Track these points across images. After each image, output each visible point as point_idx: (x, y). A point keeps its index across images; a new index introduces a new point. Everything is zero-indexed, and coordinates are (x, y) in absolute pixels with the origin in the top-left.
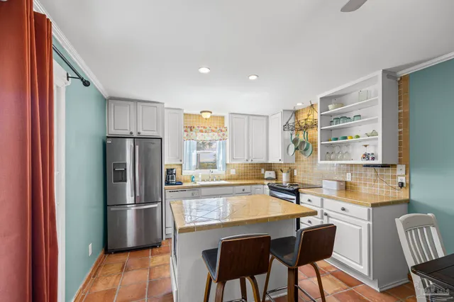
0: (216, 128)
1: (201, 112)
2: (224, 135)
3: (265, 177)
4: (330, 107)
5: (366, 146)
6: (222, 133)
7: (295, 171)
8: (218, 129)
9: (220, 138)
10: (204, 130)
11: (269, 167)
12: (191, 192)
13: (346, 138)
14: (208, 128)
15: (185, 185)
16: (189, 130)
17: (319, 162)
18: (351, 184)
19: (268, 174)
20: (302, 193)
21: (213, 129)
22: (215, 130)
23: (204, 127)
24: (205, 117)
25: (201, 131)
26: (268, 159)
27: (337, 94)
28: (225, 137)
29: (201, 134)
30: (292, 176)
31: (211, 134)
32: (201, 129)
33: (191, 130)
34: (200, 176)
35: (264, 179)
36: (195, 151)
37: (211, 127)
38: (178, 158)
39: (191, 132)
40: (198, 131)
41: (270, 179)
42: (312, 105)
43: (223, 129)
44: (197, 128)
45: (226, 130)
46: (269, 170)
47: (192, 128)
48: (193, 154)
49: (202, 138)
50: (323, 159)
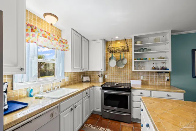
0: (59, 38)
1: (46, 14)
2: (64, 46)
5: (154, 63)
6: (62, 44)
7: (105, 76)
9: (61, 48)
10: (47, 36)
13: (146, 59)
14: (52, 35)
16: (30, 28)
17: (133, 70)
18: (143, 81)
22: (57, 38)
23: (48, 33)
24: (49, 22)
25: (44, 36)
28: (65, 48)
29: (44, 38)
30: (104, 79)
31: (54, 42)
32: (43, 32)
33: (32, 31)
34: (41, 87)
35: (83, 82)
36: (36, 58)
37: (54, 35)
38: (16, 66)
39: (31, 33)
40: (41, 35)
41: (87, 82)
42: (126, 40)
43: (64, 41)
44: (40, 31)
45: (66, 43)
46: (84, 76)
47: (33, 29)
48: (33, 61)
49: (46, 44)
50: (135, 69)
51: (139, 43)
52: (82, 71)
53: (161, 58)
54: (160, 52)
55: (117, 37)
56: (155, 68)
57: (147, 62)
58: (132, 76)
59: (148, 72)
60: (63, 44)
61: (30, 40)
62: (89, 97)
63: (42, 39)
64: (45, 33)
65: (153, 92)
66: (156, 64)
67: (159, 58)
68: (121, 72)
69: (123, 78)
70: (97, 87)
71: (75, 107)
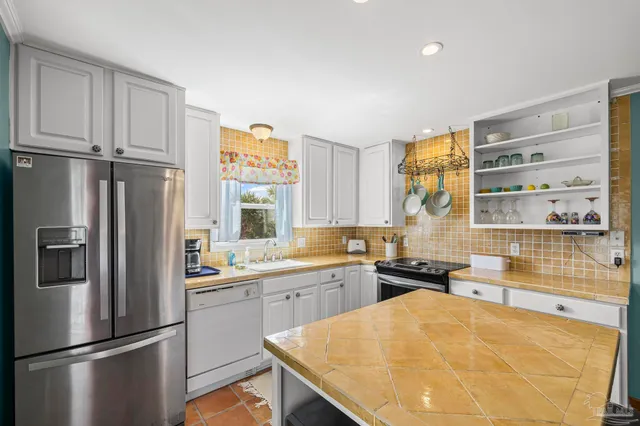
0: (278, 161)
1: (252, 127)
2: (289, 174)
3: (350, 250)
4: (491, 137)
5: (554, 202)
6: (285, 172)
7: (406, 241)
8: (281, 162)
9: (283, 180)
10: (256, 162)
11: (353, 232)
12: (244, 289)
13: (520, 188)
14: (264, 160)
15: (226, 273)
16: (228, 158)
17: (473, 225)
18: (518, 259)
19: (353, 245)
20: (457, 279)
21: (273, 161)
22: (275, 163)
23: (256, 157)
24: (258, 138)
25: (250, 164)
26: (358, 221)
27: (503, 117)
28: (292, 178)
29: (250, 169)
30: (400, 247)
31: (269, 171)
32: (249, 158)
33: (232, 160)
34: (247, 253)
35: (347, 253)
36: (238, 203)
37: (268, 158)
38: (208, 217)
39: (231, 165)
40: (245, 163)
41: (357, 253)
42: (453, 133)
43: (289, 164)
44: (243, 157)
45: (295, 166)
46: (354, 238)
47: (232, 156)
48: (234, 208)
49: (253, 178)
50: (477, 221)
51: (493, 140)
52: (334, 224)
53: (578, 182)
54: (579, 162)
55: (427, 131)
56: (556, 219)
57: (533, 198)
58: (481, 243)
59: (538, 232)
60: (288, 171)
61: (229, 177)
62: (342, 286)
63: (247, 170)
64: (253, 159)
65: (512, 292)
66: (568, 202)
67: (570, 183)
68: (448, 229)
69: (454, 247)
70: (367, 266)
71: (298, 295)
